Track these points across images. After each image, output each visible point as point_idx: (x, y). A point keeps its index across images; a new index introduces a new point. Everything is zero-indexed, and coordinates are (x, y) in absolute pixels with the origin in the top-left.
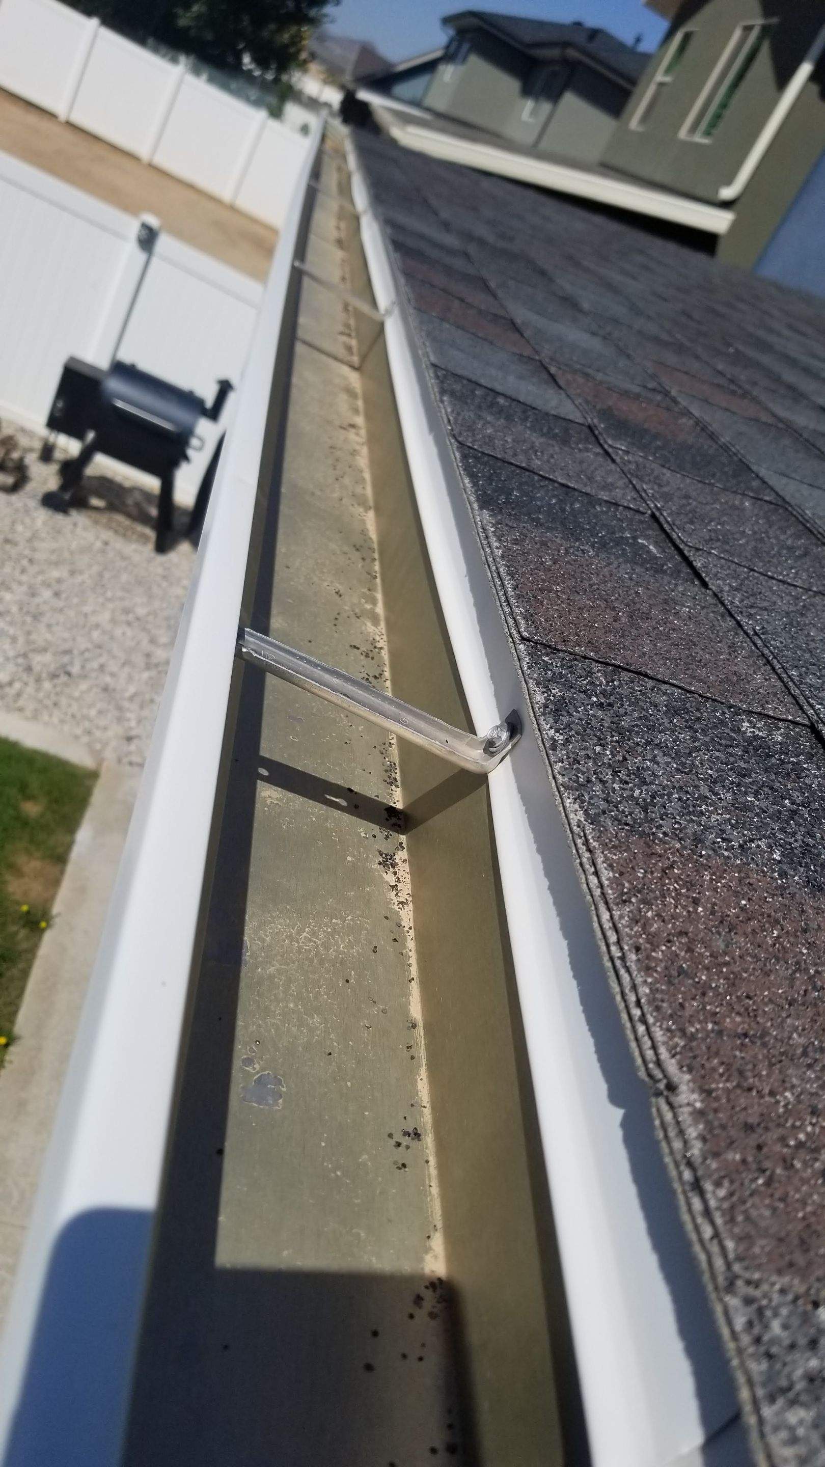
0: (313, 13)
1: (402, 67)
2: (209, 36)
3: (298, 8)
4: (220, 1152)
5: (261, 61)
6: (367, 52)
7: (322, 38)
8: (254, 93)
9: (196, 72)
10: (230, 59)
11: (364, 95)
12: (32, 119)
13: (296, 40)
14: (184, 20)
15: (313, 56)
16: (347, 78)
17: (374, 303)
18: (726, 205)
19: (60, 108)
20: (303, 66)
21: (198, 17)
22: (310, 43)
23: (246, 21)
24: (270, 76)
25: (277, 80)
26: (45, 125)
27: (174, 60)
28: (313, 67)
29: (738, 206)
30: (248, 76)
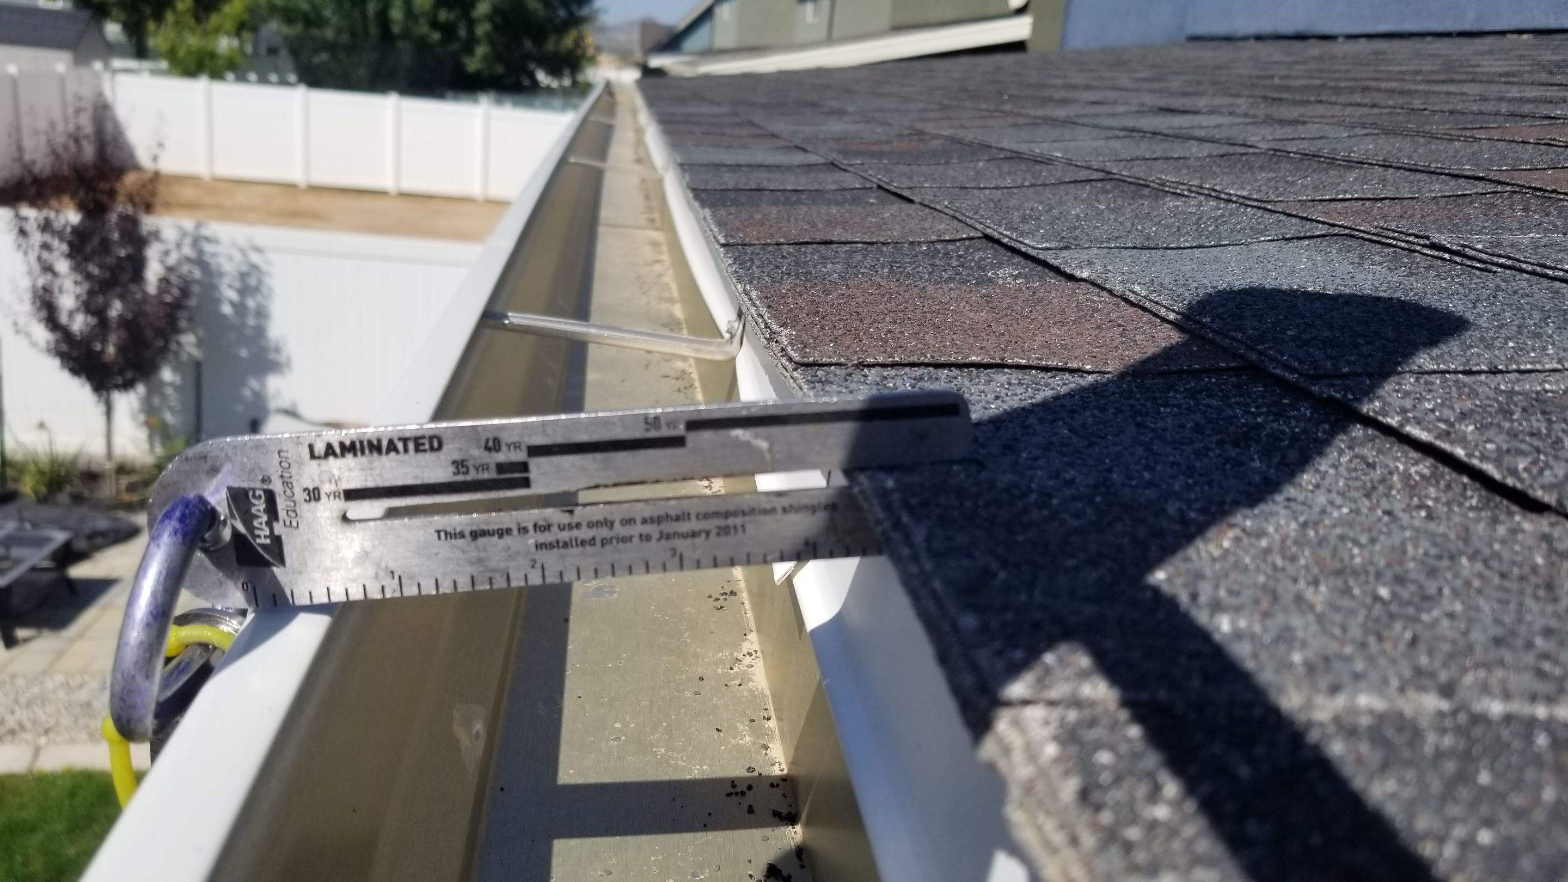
0: (585, 12)
1: (682, 25)
2: (500, 69)
3: (571, 14)
4: (567, 620)
5: (555, 71)
6: (647, 26)
7: (603, 29)
8: (557, 102)
9: (499, 102)
10: (526, 82)
11: (656, 62)
12: (367, 202)
13: (578, 42)
14: (473, 64)
15: (599, 49)
16: (638, 56)
17: (652, 167)
18: (1021, 11)
19: (387, 182)
20: (592, 60)
21: (485, 58)
22: (591, 39)
23: (528, 45)
24: (567, 82)
25: (575, 83)
26: (379, 203)
27: (476, 101)
28: (603, 58)
29: (1032, 6)
30: (549, 90)
